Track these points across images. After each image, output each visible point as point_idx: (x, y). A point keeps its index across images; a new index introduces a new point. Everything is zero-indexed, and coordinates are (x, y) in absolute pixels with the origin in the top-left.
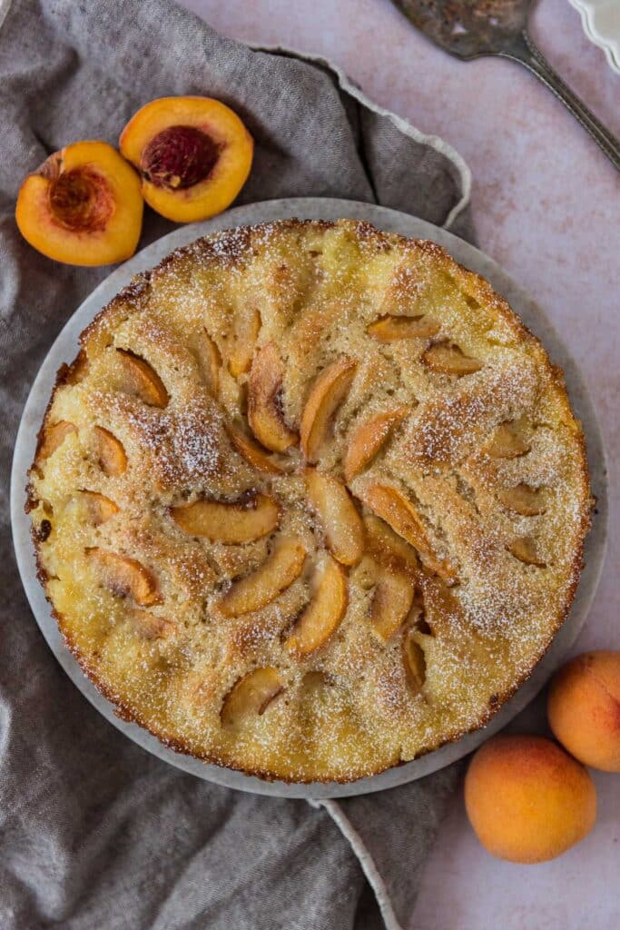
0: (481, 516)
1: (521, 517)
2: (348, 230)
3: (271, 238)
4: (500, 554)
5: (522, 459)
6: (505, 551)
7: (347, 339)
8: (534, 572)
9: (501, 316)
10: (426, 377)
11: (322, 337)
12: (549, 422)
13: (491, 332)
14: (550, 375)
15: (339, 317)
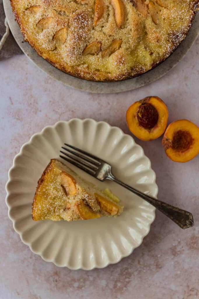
0: (53, 9)
1: (42, 18)
2: (147, 67)
3: (167, 48)
4: (40, 2)
5: (53, 35)
6: (40, 5)
7: (126, 34)
8: (28, 6)
9: (87, 71)
10: (96, 38)
11: (133, 28)
12: (53, 52)
13: (87, 66)
14: (62, 64)
15: (132, 38)
